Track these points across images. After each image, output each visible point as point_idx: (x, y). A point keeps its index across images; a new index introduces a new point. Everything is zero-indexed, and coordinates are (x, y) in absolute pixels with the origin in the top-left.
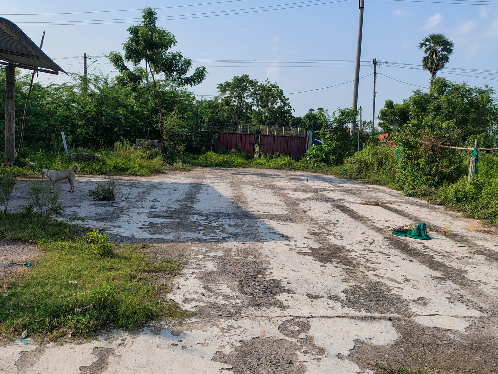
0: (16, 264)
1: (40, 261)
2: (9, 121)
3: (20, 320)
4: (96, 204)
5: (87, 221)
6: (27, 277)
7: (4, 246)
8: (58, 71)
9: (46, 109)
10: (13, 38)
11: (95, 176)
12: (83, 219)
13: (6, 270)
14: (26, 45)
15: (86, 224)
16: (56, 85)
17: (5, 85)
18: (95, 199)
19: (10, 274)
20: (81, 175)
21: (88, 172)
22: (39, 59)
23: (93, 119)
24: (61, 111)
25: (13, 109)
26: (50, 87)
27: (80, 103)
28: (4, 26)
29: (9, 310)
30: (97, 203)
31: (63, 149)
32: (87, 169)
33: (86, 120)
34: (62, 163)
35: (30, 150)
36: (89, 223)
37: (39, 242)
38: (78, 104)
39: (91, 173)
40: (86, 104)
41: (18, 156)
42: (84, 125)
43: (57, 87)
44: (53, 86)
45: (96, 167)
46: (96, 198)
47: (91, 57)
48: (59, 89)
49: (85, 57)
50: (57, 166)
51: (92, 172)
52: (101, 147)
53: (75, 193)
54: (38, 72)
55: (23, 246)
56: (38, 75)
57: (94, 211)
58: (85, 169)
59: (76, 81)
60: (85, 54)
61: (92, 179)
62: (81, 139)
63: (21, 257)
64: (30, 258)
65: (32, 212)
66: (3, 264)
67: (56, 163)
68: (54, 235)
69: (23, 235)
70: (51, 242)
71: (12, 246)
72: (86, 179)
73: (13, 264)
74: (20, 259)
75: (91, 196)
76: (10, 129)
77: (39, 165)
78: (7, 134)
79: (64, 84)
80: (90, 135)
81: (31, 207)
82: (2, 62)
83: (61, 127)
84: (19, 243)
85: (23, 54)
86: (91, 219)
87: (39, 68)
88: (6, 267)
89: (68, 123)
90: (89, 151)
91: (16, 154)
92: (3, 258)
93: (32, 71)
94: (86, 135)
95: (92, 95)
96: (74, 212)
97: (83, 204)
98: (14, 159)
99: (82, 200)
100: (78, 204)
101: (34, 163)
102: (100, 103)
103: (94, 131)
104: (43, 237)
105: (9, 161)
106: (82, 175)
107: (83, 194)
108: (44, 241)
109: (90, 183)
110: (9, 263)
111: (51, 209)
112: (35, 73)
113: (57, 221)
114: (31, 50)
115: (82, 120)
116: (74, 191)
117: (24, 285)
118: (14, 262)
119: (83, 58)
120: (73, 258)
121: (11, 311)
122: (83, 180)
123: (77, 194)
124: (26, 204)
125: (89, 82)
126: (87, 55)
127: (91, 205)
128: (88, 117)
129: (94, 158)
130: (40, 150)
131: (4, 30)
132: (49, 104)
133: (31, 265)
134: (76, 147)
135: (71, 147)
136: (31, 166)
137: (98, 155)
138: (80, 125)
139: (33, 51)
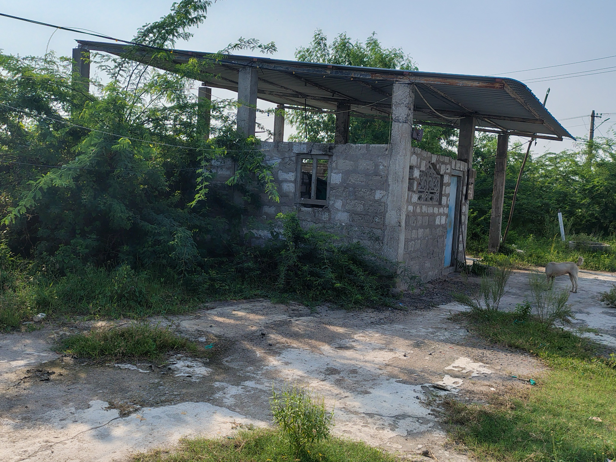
0: (516, 378)
1: (546, 381)
2: (497, 200)
3: (532, 455)
4: (610, 313)
5: (602, 336)
6: (533, 398)
7: (498, 353)
8: (563, 137)
9: (538, 184)
10: (517, 101)
11: (603, 273)
12: (596, 332)
13: (505, 384)
14: (530, 108)
15: (601, 340)
16: (552, 154)
17: (496, 157)
18: (609, 306)
19: (511, 390)
20: (583, 270)
21: (593, 268)
22: (542, 124)
23: (601, 196)
24: (557, 186)
25: (502, 185)
26: (544, 157)
27: (585, 176)
28: (509, 88)
29: (517, 437)
30: (613, 312)
31: (559, 234)
32: (592, 263)
33: (592, 198)
34: (558, 253)
35: (517, 235)
36: (605, 338)
37: (542, 354)
38: (582, 177)
39: (597, 269)
40: (592, 177)
41: (504, 241)
42: (589, 204)
43: (554, 156)
44: (548, 155)
45: (605, 261)
46: (611, 305)
47: (601, 114)
48: (556, 158)
49: (593, 116)
50: (551, 257)
51: (599, 267)
52: (611, 235)
53: (579, 294)
54: (537, 139)
55: (521, 356)
56: (536, 143)
57: (610, 322)
58: (589, 263)
59: (580, 147)
60: (593, 112)
61: (601, 278)
62: (584, 222)
63: (521, 371)
64: (533, 374)
65: (528, 314)
66: (500, 375)
67: (549, 252)
68: (560, 349)
69: (520, 341)
70: (557, 357)
71: (509, 354)
72: (592, 277)
73: (511, 378)
74: (520, 373)
75: (603, 301)
76: (497, 208)
77: (529, 253)
78: (493, 215)
79: (564, 152)
80: (596, 218)
81: (528, 308)
82: (494, 130)
83: (558, 206)
84: (516, 351)
85: (523, 119)
86: (606, 332)
87: (538, 134)
88: (504, 379)
89: (566, 202)
90: (595, 239)
91: (501, 239)
92: (500, 367)
93: (530, 139)
94: (590, 217)
95: (602, 165)
96: (581, 320)
97: (592, 310)
98: (499, 245)
99: (590, 305)
100: (586, 310)
101: (522, 251)
102: (613, 175)
103: (601, 212)
104: (547, 349)
105: (493, 246)
106: (585, 271)
107: (590, 296)
108: (548, 355)
109: (597, 282)
110: (507, 375)
111: (556, 313)
112: (533, 140)
113: (562, 330)
114: (535, 113)
115: (585, 198)
116: (577, 291)
117: (532, 408)
118: (513, 376)
119: (591, 117)
120: (591, 385)
121: (520, 439)
122: (588, 277)
123: (582, 297)
124: (521, 302)
125: (599, 148)
126: (596, 113)
127: (603, 313)
128: (595, 193)
129: (601, 248)
130: (531, 235)
131: (509, 92)
132: (541, 177)
133: (535, 384)
134: (578, 233)
135: (569, 232)
136: (518, 254)
137: (608, 245)
138: (583, 204)
139: (537, 114)
